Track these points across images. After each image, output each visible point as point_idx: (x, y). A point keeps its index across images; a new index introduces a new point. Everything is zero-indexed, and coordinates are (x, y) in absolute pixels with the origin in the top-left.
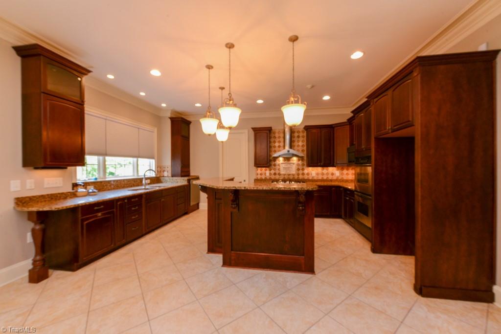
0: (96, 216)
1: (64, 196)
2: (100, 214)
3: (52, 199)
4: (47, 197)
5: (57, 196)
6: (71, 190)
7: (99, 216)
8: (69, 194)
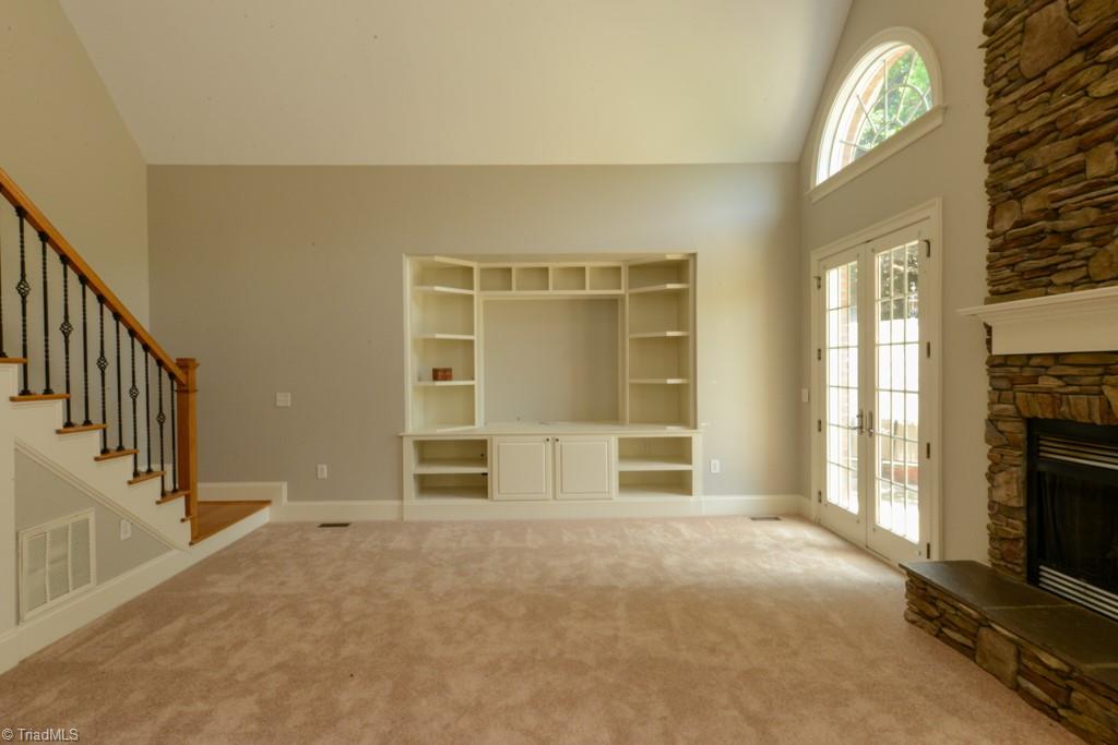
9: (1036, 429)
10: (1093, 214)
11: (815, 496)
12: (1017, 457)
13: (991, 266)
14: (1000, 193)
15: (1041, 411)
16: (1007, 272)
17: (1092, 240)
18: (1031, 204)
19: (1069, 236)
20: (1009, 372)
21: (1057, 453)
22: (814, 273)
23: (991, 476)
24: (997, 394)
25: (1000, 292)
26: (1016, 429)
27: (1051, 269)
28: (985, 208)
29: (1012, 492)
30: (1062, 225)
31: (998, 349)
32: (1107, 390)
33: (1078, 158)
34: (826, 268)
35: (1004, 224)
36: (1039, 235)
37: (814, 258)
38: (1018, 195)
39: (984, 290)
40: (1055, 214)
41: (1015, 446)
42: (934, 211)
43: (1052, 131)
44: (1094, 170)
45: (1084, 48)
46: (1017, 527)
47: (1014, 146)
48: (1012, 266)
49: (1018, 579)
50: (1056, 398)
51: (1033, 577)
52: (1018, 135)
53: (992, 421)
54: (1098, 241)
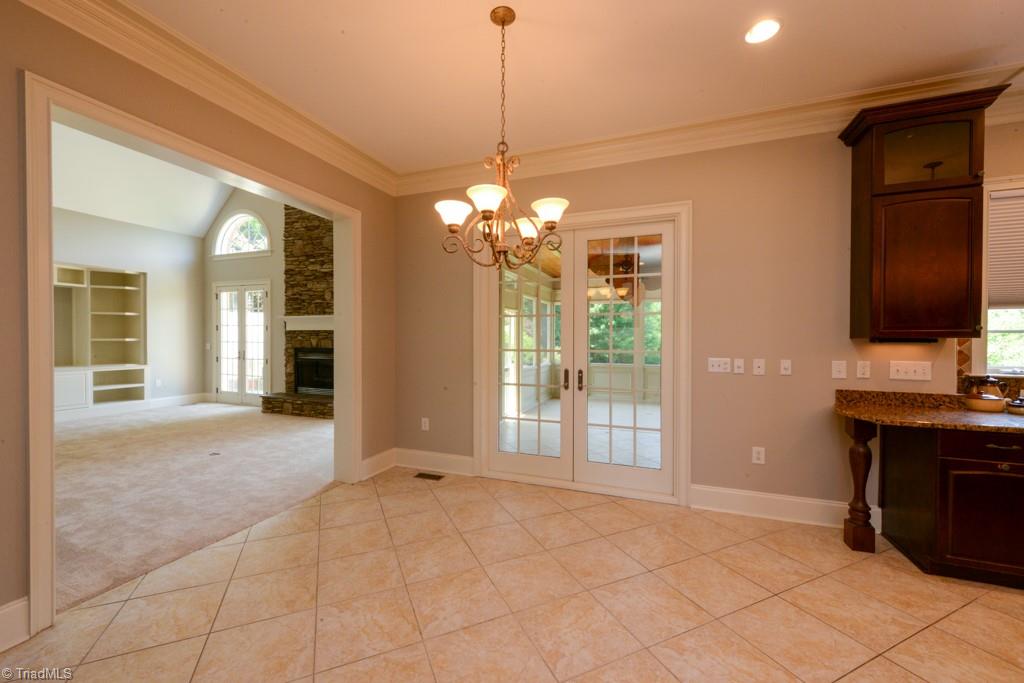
0: (994, 468)
1: (935, 402)
2: (1005, 466)
3: (904, 403)
4: (892, 396)
5: (915, 400)
6: (953, 391)
7: (1002, 471)
8: (947, 400)
9: (297, 351)
10: (308, 297)
11: (215, 390)
12: (292, 358)
13: (286, 305)
14: (289, 285)
15: (298, 346)
16: (289, 307)
18: (296, 290)
19: (303, 301)
20: (291, 335)
21: (302, 356)
22: (214, 291)
23: (286, 366)
24: (288, 342)
25: (288, 313)
26: (292, 351)
27: (300, 309)
28: (284, 288)
29: (291, 369)
30: (303, 298)
31: (288, 329)
33: (305, 282)
34: (220, 291)
35: (289, 293)
36: (297, 299)
37: (214, 285)
38: (293, 286)
39: (284, 311)
40: (301, 295)
41: (291, 356)
42: (268, 283)
43: (300, 273)
44: (309, 286)
45: (307, 256)
46: (292, 378)
47: (292, 272)
48: (291, 306)
49: (292, 392)
50: (301, 342)
51: (296, 391)
52: (292, 270)
53: (286, 349)
54: (310, 304)
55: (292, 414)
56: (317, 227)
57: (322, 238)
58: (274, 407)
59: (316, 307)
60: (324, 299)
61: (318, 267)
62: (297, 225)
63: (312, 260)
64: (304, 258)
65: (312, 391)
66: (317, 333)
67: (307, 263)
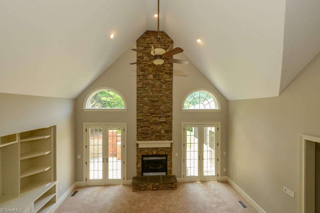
9: (143, 156)
10: (151, 132)
11: (85, 180)
13: (137, 136)
14: (139, 126)
15: (144, 154)
16: (140, 137)
17: (151, 135)
18: (143, 129)
19: (148, 134)
20: (140, 150)
24: (138, 153)
25: (138, 139)
26: (140, 157)
29: (140, 165)
30: (148, 132)
31: (139, 147)
32: (153, 151)
33: (149, 125)
34: (89, 127)
35: (139, 130)
36: (144, 133)
38: (142, 127)
39: (136, 138)
40: (146, 131)
41: (140, 159)
42: (125, 125)
43: (147, 121)
45: (151, 113)
46: (140, 169)
47: (141, 120)
48: (141, 136)
49: (140, 176)
50: (147, 152)
51: (142, 175)
52: (142, 119)
53: (137, 156)
54: (152, 135)
55: (152, 190)
56: (157, 101)
57: (160, 106)
58: (141, 188)
59: (156, 137)
60: (160, 133)
61: (158, 119)
62: (146, 99)
63: (154, 116)
64: (150, 114)
65: (151, 174)
66: (157, 149)
67: (151, 117)
